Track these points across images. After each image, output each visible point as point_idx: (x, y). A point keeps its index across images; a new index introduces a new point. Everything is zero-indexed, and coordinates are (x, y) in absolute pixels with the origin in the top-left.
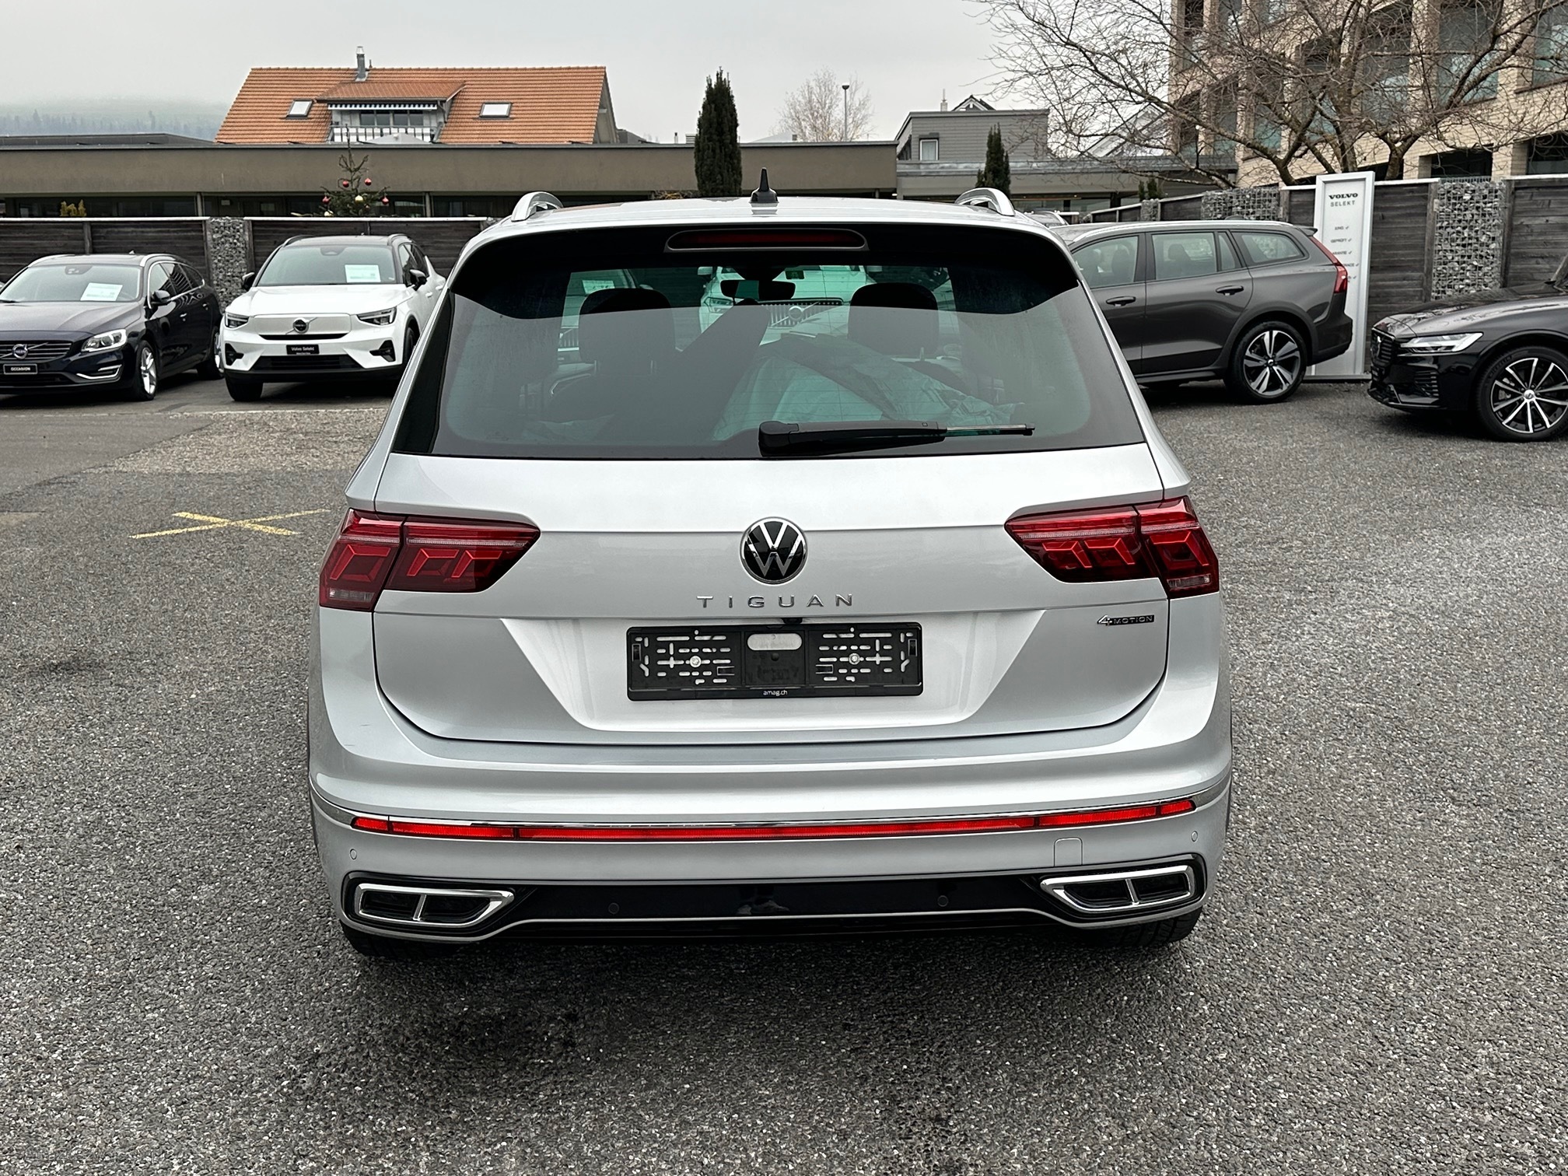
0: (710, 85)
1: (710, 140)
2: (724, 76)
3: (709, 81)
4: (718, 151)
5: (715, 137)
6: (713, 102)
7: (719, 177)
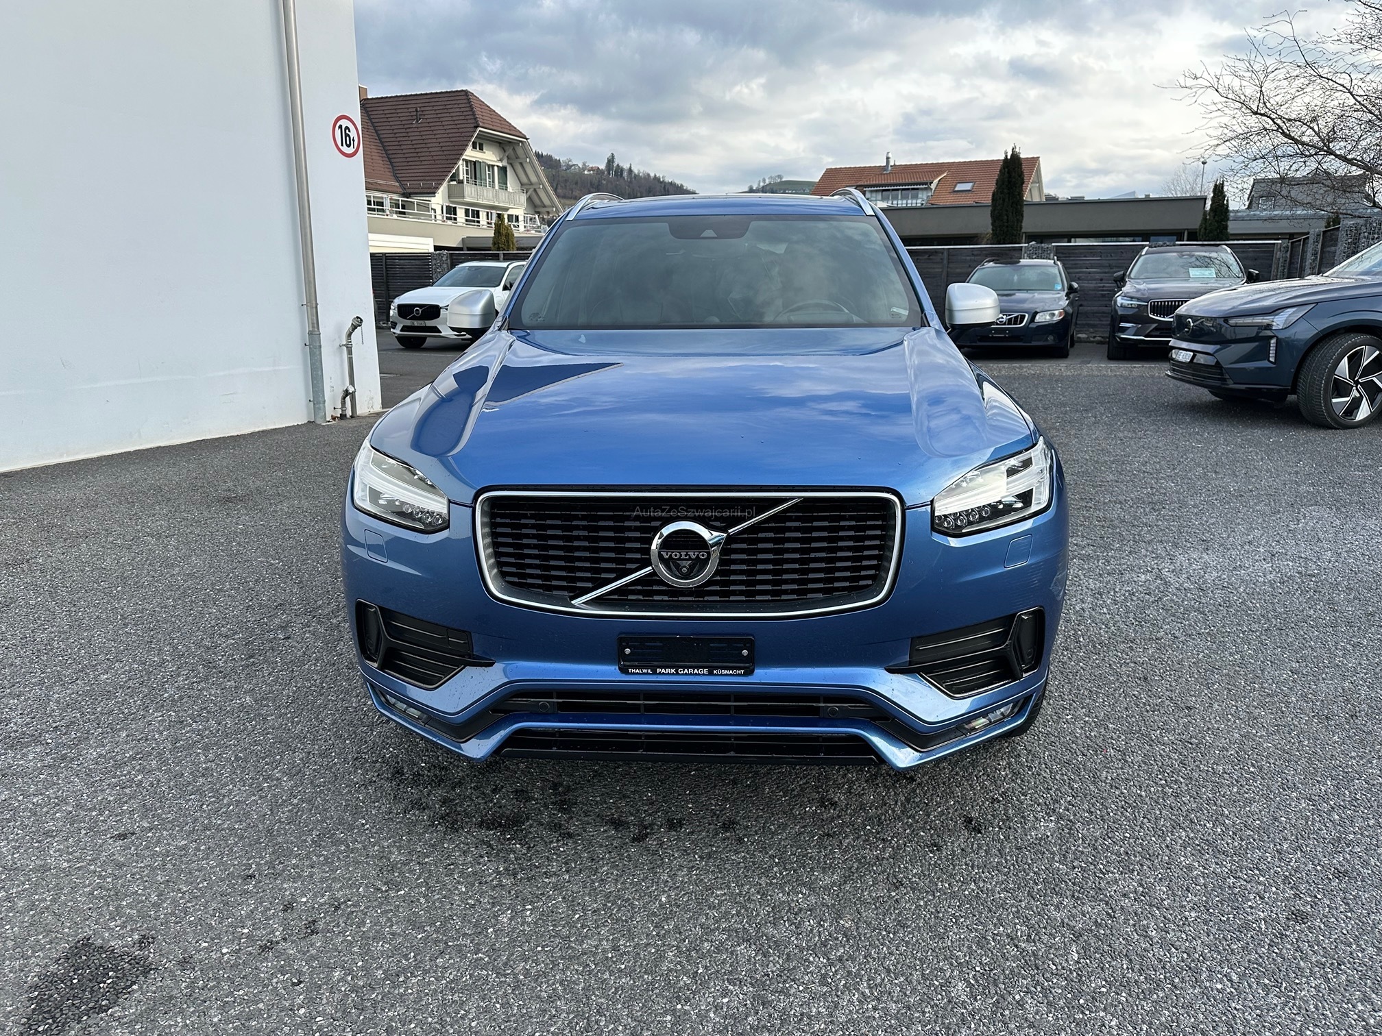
0: (1006, 156)
1: (1002, 193)
2: (1017, 150)
3: (1006, 153)
4: (1007, 200)
5: (1006, 191)
6: (1007, 167)
7: (1006, 217)
